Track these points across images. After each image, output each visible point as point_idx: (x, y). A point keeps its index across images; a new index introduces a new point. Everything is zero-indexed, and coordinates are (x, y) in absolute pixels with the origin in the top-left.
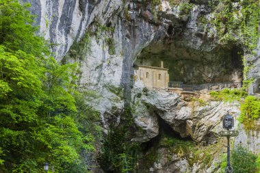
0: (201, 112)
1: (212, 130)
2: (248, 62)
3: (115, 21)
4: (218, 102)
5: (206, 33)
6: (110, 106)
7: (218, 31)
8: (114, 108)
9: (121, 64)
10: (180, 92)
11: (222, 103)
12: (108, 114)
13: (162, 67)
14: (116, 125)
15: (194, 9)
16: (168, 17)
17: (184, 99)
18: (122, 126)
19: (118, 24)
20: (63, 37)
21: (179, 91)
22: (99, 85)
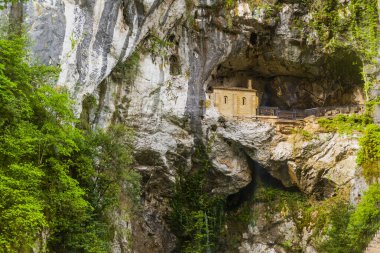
0: (307, 149)
1: (325, 176)
2: (369, 75)
3: (180, 33)
4: (331, 134)
5: (305, 40)
6: (173, 143)
7: (320, 35)
8: (180, 146)
9: (186, 87)
10: (273, 122)
11: (337, 135)
12: (173, 155)
13: (250, 88)
14: (187, 170)
15: (284, 10)
16: (248, 22)
17: (281, 131)
18: (196, 171)
19: (183, 35)
20: (101, 58)
21: (273, 119)
22: (156, 116)
